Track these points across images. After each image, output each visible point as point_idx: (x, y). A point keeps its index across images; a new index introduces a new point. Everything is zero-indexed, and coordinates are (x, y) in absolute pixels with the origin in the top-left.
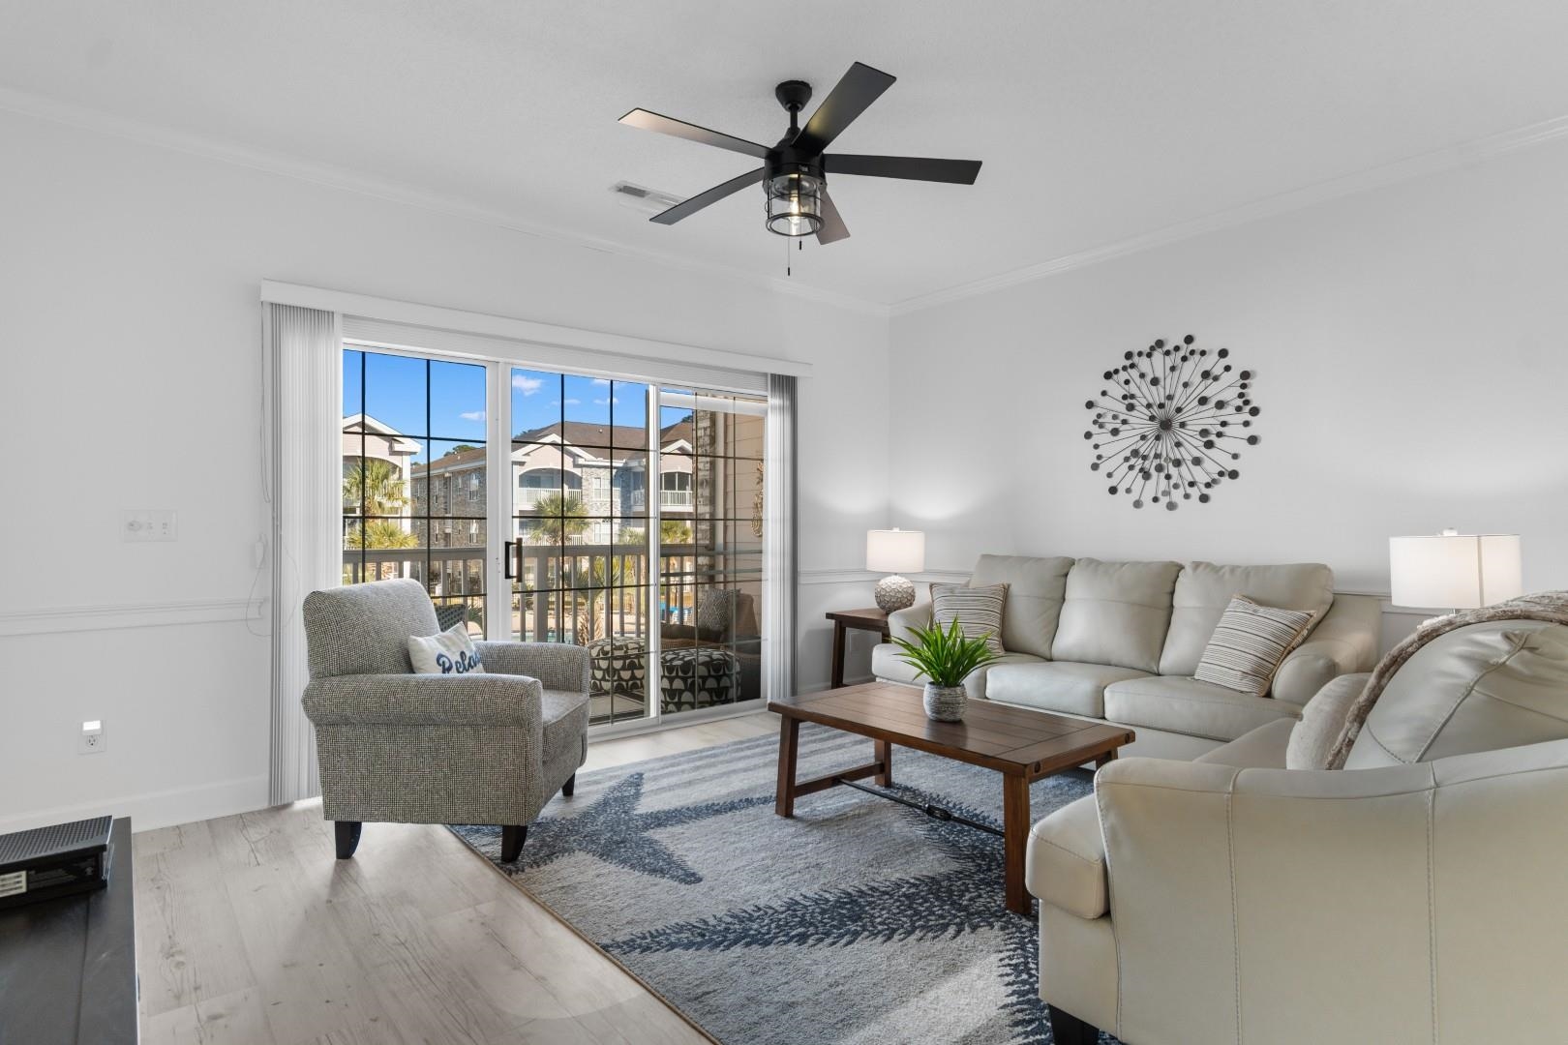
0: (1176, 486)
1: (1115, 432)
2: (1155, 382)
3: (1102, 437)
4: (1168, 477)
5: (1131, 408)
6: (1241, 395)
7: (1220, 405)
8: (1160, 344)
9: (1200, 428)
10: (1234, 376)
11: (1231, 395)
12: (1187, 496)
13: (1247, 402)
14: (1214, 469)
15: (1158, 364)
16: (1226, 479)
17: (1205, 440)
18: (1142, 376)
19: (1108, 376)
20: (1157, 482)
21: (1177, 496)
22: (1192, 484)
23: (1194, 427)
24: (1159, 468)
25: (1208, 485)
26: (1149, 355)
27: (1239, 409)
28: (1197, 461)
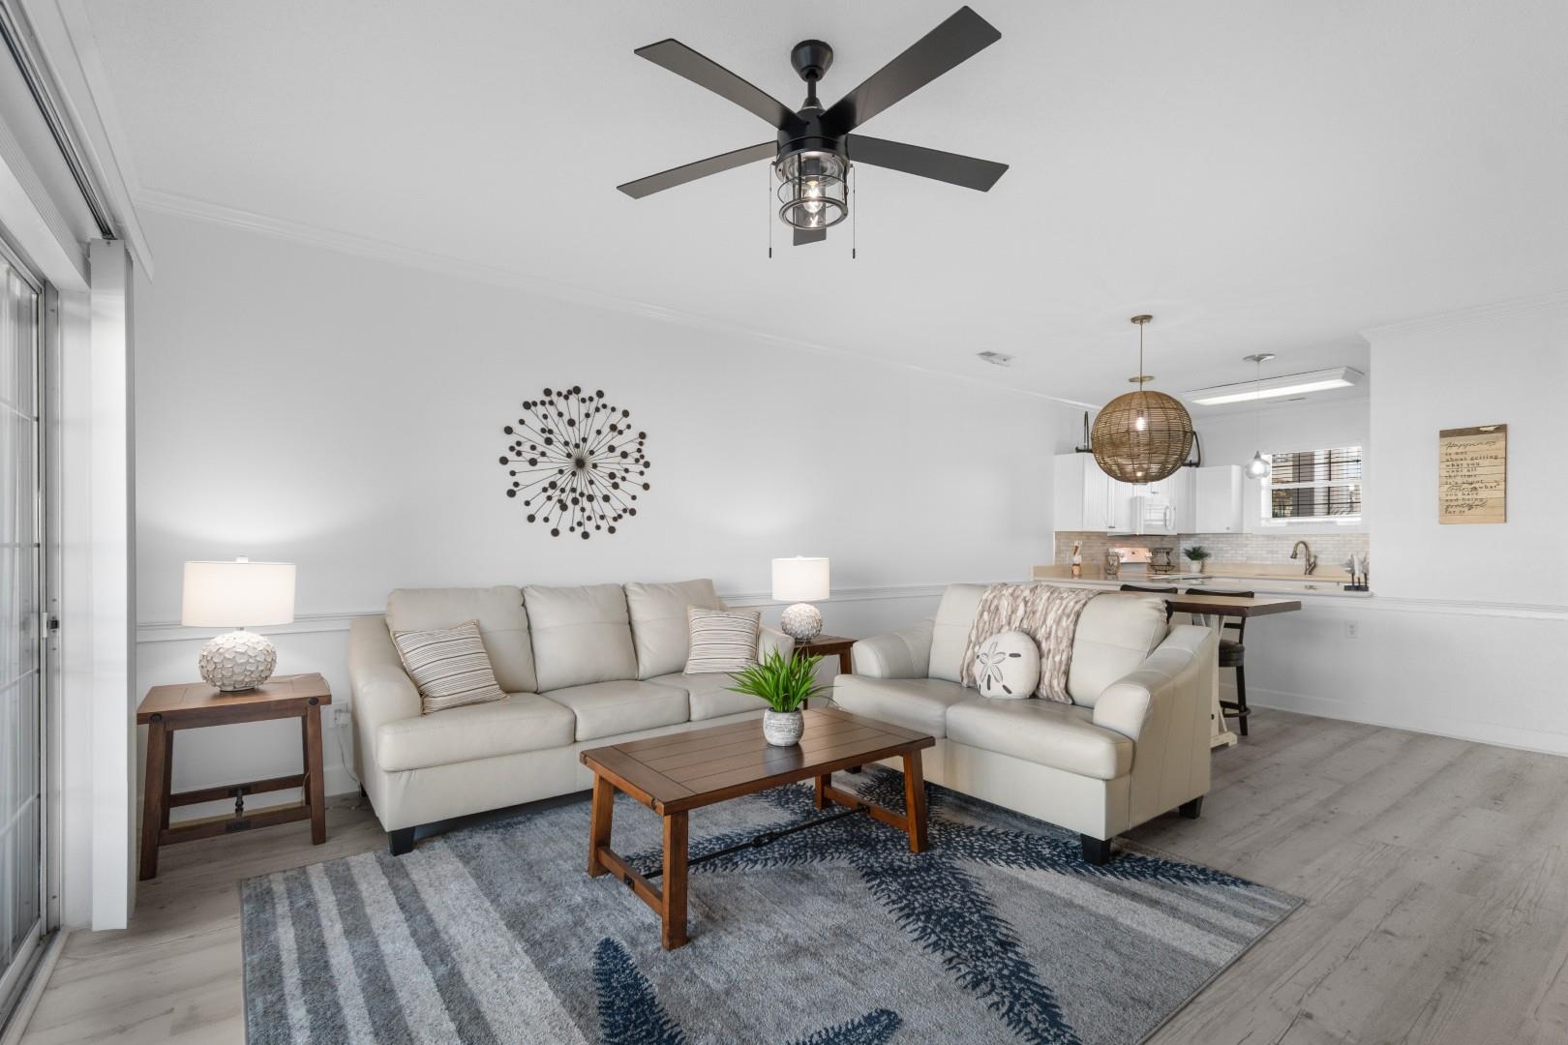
0: (589, 518)
1: (533, 462)
2: (571, 423)
3: (518, 464)
4: (583, 510)
5: (549, 441)
6: (639, 450)
7: (624, 455)
8: (577, 390)
9: (609, 471)
10: (632, 434)
11: (631, 448)
12: (598, 527)
13: (642, 457)
14: (619, 508)
15: (573, 408)
16: (626, 516)
17: (613, 481)
18: (560, 415)
19: (527, 406)
20: (573, 514)
21: (589, 527)
22: (602, 517)
23: (604, 470)
24: (575, 501)
25: (615, 519)
26: (566, 398)
27: (637, 461)
28: (606, 498)
